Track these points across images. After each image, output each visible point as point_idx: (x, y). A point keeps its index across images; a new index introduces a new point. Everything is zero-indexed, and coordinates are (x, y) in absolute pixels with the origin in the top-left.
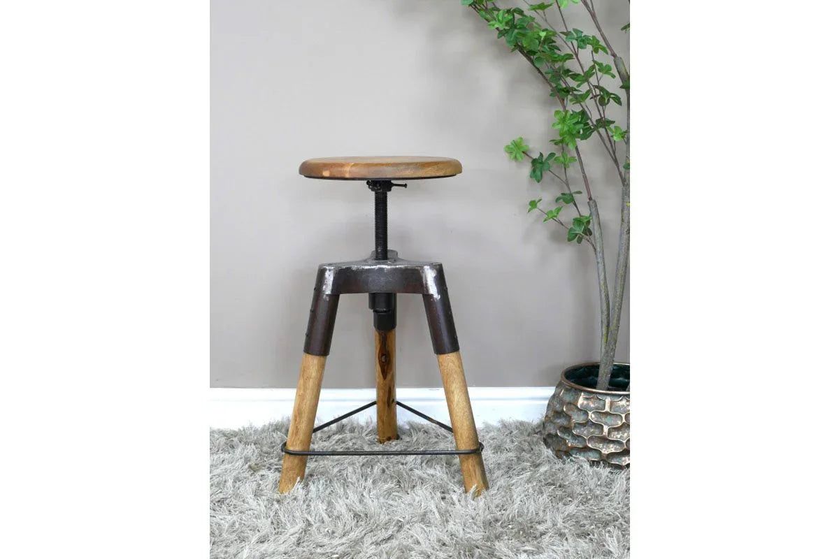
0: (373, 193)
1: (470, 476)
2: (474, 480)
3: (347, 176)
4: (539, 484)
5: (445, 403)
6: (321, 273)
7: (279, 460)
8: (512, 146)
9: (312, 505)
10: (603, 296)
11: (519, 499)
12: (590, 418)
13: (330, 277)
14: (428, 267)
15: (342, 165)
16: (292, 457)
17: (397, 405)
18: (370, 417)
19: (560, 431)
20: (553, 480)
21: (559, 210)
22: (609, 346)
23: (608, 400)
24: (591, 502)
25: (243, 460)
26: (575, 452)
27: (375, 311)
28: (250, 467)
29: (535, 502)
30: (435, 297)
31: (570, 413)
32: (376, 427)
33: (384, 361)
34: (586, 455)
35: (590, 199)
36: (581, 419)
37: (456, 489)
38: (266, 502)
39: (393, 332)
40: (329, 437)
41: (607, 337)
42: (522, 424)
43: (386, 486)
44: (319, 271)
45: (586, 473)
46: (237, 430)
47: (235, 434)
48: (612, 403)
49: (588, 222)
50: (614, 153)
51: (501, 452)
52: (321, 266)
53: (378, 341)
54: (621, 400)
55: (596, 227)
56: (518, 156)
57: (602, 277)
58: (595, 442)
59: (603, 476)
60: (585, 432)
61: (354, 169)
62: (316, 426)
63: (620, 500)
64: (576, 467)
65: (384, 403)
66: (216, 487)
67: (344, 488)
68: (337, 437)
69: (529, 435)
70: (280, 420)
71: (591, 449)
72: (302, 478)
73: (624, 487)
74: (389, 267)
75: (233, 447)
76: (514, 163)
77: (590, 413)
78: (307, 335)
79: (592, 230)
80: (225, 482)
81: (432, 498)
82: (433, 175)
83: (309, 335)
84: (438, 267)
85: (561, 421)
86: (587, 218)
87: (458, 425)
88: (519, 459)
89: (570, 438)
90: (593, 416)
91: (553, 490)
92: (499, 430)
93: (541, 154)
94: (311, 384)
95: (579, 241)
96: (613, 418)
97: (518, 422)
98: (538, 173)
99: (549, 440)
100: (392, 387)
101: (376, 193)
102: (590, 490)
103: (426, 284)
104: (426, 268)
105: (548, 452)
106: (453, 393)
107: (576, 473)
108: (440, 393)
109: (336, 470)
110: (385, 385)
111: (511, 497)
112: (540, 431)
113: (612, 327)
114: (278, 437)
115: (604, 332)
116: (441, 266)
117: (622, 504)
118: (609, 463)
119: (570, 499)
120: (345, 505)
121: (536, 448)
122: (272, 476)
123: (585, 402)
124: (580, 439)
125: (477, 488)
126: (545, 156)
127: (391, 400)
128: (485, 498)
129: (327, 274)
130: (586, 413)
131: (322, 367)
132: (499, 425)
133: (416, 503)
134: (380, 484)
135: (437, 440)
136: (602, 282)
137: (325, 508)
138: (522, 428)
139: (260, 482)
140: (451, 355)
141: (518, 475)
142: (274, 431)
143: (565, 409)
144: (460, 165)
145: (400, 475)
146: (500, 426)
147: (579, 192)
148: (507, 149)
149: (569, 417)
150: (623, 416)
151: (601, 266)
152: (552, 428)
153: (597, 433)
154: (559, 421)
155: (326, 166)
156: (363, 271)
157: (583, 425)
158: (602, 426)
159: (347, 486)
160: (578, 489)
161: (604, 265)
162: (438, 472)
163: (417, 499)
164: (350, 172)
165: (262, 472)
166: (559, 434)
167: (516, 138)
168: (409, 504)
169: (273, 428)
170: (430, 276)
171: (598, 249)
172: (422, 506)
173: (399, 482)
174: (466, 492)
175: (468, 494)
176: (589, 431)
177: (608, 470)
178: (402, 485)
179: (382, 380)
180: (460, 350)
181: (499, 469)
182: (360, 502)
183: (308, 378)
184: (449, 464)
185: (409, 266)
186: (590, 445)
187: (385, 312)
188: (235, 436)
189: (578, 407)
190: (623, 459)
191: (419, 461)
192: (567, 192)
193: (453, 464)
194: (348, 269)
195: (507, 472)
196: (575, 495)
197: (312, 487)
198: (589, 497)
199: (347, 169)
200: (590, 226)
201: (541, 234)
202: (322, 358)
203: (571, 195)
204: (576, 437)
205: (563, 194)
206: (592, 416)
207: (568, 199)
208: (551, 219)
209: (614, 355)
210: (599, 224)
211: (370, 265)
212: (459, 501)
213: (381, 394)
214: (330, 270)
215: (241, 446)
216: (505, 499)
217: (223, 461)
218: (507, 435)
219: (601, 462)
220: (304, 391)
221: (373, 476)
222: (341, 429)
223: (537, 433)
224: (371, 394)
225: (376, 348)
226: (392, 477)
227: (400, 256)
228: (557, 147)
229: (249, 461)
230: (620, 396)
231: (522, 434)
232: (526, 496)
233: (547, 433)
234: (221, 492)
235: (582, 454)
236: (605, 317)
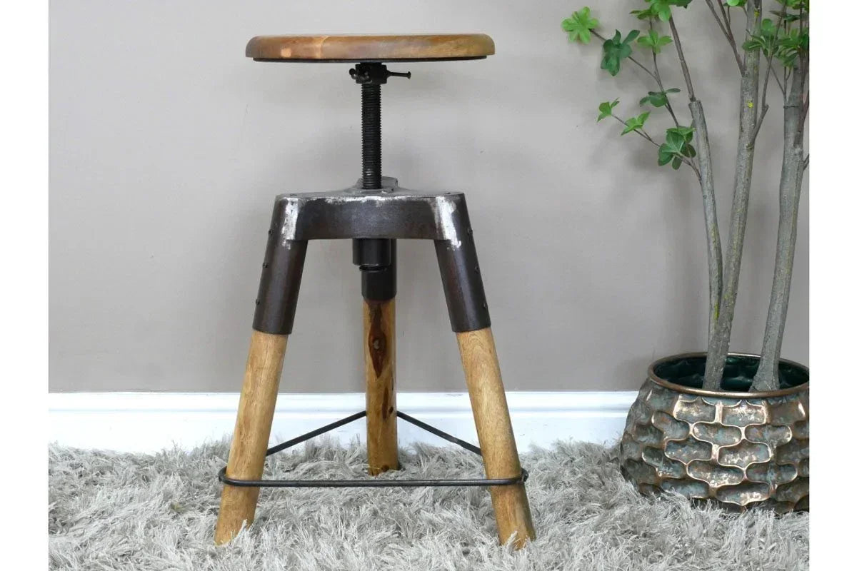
0: (360, 86)
1: (507, 519)
2: (513, 526)
3: (318, 55)
4: (613, 532)
5: (471, 415)
6: (280, 207)
7: (217, 497)
8: (574, 22)
9: (265, 560)
10: (712, 248)
11: (580, 554)
12: (691, 433)
13: (292, 214)
14: (443, 198)
15: (310, 40)
16: (235, 490)
17: (398, 418)
18: (355, 436)
19: (647, 455)
20: (634, 527)
21: (644, 117)
22: (721, 324)
23: (719, 406)
24: (692, 558)
25: (161, 496)
26: (668, 485)
27: (363, 268)
28: (172, 506)
29: (605, 557)
30: (453, 243)
31: (660, 426)
32: (366, 451)
33: (377, 347)
34: (686, 490)
35: (693, 99)
36: (678, 435)
37: (485, 539)
38: (194, 557)
39: (391, 303)
40: (295, 466)
41: (718, 311)
42: (589, 447)
43: (379, 535)
44: (276, 202)
45: (685, 516)
46: (154, 455)
47: (150, 461)
48: (725, 411)
49: (690, 135)
50: (728, 25)
51: (556, 488)
52: (278, 197)
53: (368, 318)
54: (738, 406)
55: (702, 143)
56: (582, 35)
57: (710, 218)
58: (699, 470)
59: (712, 522)
60: (683, 455)
61: (328, 45)
62: (271, 446)
63: (736, 557)
64: (670, 508)
65: (378, 414)
66: (119, 534)
67: (315, 539)
68: (306, 466)
69: (599, 463)
70: (220, 439)
71: (692, 482)
72: (250, 521)
73: (743, 538)
74: (383, 199)
75: (147, 479)
76: (576, 49)
77: (692, 426)
78: (258, 303)
79: (695, 148)
80: (134, 527)
81: (449, 551)
82: (449, 55)
83: (262, 303)
84: (458, 198)
85: (649, 440)
86: (687, 129)
87: (489, 440)
88: (582, 498)
89: (661, 464)
90: (697, 430)
91: (633, 541)
92: (553, 457)
93: (618, 33)
94: (263, 377)
95: (677, 165)
96: (727, 433)
97: (583, 443)
98: (614, 62)
99: (629, 468)
100: (390, 388)
101: (364, 87)
102: (692, 542)
103: (440, 224)
104: (440, 199)
105: (628, 487)
106: (480, 391)
107: (669, 518)
108: (464, 399)
109: (302, 511)
110: (379, 386)
111: (569, 551)
112: (616, 459)
113: (725, 296)
114: (215, 466)
115: (714, 302)
116: (462, 196)
117: (739, 562)
118: (720, 502)
119: (659, 553)
120: (314, 561)
121: (609, 483)
122: (205, 520)
123: (685, 409)
124: (676, 465)
125: (517, 537)
126: (624, 35)
127: (389, 409)
128: (529, 550)
129: (288, 208)
130: (686, 426)
131: (281, 352)
132: (554, 450)
133: (423, 559)
134: (369, 532)
135: (458, 470)
136: (711, 227)
137: (283, 565)
138: (589, 454)
139: (187, 528)
140: (476, 332)
141: (581, 520)
142: (210, 457)
143: (653, 421)
144: (493, 42)
145: (400, 518)
146: (556, 451)
147: (676, 90)
148: (566, 25)
149: (659, 433)
150: (743, 429)
151: (709, 201)
152: (633, 450)
153: (702, 456)
154: (643, 439)
155: (286, 41)
156: (344, 206)
157: (681, 444)
158: (711, 446)
159: (319, 534)
160: (672, 540)
161: (714, 201)
162: (459, 515)
163: (426, 553)
164: (322, 49)
165: (189, 514)
166: (644, 459)
167: (579, 9)
168: (412, 562)
169: (209, 452)
170: (445, 212)
171: (705, 177)
172: (433, 563)
173: (398, 528)
174: (500, 543)
175: (503, 547)
176: (689, 454)
177: (719, 511)
178: (403, 534)
179: (374, 377)
180: (492, 326)
181: (551, 511)
182: (338, 558)
183: (260, 368)
184: (476, 504)
185: (414, 197)
186: (691, 475)
187: (376, 268)
188: (152, 464)
189: (673, 417)
190: (743, 495)
191: (430, 500)
192: (658, 90)
193: (482, 504)
194: (321, 202)
195: (565, 516)
196: (667, 549)
197: (265, 535)
198: (690, 552)
199: (318, 45)
200: (693, 143)
201: (619, 156)
202: (281, 338)
203: (663, 94)
204: (669, 463)
205: (650, 93)
206: (694, 430)
207: (659, 100)
208: (633, 131)
209: (729, 338)
210: (707, 138)
211: (355, 197)
212: (490, 556)
213: (373, 400)
214: (292, 203)
215: (159, 477)
216: (559, 553)
217: (131, 498)
218: (566, 464)
219: (709, 501)
220: (254, 387)
221: (358, 520)
222: (313, 454)
223: (612, 461)
224: (358, 401)
225: (365, 328)
226: (387, 522)
227: (400, 184)
228: (641, 22)
229: (171, 497)
230: (737, 399)
231: (589, 462)
232: (591, 549)
233: (625, 458)
234: (126, 542)
235: (680, 489)
236: (715, 280)
